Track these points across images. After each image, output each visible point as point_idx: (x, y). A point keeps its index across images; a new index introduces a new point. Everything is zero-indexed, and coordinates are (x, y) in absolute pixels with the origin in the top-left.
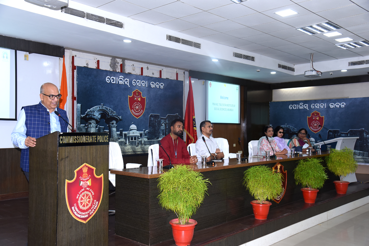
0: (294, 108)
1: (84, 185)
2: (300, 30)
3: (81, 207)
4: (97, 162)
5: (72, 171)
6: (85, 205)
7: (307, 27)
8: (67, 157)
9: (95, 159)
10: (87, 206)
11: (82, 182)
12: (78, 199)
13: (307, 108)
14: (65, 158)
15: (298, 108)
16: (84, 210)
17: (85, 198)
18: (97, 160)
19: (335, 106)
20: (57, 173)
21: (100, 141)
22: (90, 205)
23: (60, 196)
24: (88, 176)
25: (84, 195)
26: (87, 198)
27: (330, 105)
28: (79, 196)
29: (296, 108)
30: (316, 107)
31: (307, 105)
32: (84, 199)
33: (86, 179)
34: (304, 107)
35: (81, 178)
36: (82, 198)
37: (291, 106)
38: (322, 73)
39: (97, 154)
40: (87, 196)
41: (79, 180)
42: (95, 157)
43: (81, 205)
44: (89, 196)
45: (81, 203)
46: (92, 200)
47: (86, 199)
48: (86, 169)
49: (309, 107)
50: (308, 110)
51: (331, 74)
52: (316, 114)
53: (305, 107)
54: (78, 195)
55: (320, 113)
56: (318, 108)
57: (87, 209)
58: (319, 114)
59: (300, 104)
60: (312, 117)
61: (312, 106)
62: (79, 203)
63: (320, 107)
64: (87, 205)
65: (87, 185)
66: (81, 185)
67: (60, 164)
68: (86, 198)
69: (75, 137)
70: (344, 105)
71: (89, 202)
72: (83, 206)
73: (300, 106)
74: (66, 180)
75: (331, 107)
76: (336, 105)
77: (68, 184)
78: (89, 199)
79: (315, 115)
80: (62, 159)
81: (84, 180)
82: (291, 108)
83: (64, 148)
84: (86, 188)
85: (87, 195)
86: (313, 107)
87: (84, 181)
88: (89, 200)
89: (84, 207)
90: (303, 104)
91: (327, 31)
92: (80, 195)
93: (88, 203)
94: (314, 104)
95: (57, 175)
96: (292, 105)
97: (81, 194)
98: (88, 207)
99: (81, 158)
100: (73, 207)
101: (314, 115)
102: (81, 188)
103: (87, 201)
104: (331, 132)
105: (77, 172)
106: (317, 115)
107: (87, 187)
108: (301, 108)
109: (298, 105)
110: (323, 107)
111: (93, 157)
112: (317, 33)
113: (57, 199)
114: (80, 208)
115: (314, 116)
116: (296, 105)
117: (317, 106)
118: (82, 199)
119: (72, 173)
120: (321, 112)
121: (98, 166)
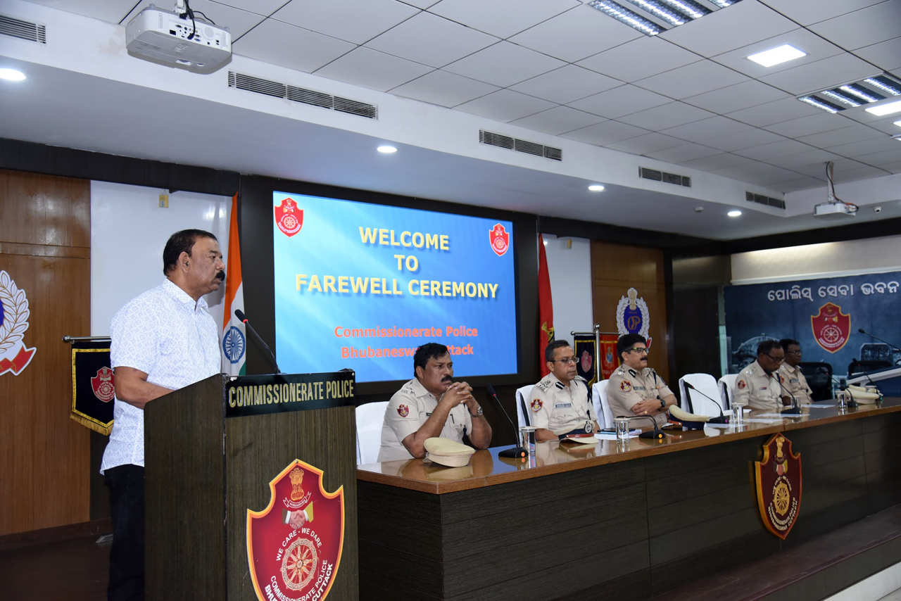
0: (780, 297)
1: (295, 521)
2: (806, 100)
3: (289, 584)
4: (327, 453)
5: (263, 486)
6: (300, 577)
7: (826, 92)
8: (250, 445)
9: (322, 445)
10: (303, 579)
11: (289, 513)
12: (281, 561)
13: (810, 297)
14: (244, 449)
15: (788, 298)
16: (298, 591)
17: (299, 557)
18: (326, 449)
19: (875, 290)
20: (225, 493)
21: (334, 397)
22: (311, 576)
23: (234, 558)
24: (305, 495)
25: (297, 549)
26: (303, 558)
27: (863, 288)
28: (283, 555)
29: (783, 298)
30: (830, 293)
31: (809, 289)
32: (296, 560)
33: (300, 505)
34: (802, 295)
35: (286, 502)
36: (290, 559)
37: (771, 294)
38: (857, 208)
39: (327, 431)
40: (303, 552)
41: (283, 510)
42: (322, 440)
43: (290, 577)
44: (310, 552)
45: (289, 572)
46: (316, 560)
47: (300, 561)
48: (297, 476)
49: (815, 294)
50: (812, 300)
51: (878, 211)
52: (832, 308)
53: (805, 295)
54: (281, 551)
55: (840, 308)
56: (836, 295)
57: (303, 589)
58: (838, 308)
59: (793, 287)
60: (822, 317)
61: (820, 292)
62: (283, 572)
63: (838, 293)
64: (305, 576)
65: (302, 520)
66: (287, 521)
67: (232, 466)
68: (301, 556)
69: (270, 387)
70: (895, 288)
71: (309, 566)
72: (293, 581)
73: (793, 292)
74: (248, 510)
75: (866, 291)
76: (878, 286)
77: (254, 520)
78: (309, 558)
79: (830, 311)
80: (235, 454)
81: (294, 506)
82: (771, 298)
83: (239, 419)
84: (300, 530)
85: (304, 548)
86: (822, 294)
87: (295, 510)
88: (308, 561)
89: (298, 582)
90: (799, 287)
91: (876, 100)
92: (287, 550)
93: (307, 571)
94: (825, 288)
95: (225, 498)
96: (773, 292)
97: (287, 547)
98: (307, 582)
99: (286, 446)
100: (269, 586)
101: (827, 312)
102: (289, 529)
103: (305, 565)
104: (868, 349)
105: (277, 486)
106: (833, 312)
107: (303, 527)
108: (795, 296)
109: (787, 291)
110: (845, 294)
111: (315, 440)
112: (850, 107)
113: (226, 568)
114: (288, 587)
115: (826, 315)
116: (783, 292)
117: (833, 291)
118: (290, 561)
119: (263, 489)
120: (841, 306)
121: (329, 464)
